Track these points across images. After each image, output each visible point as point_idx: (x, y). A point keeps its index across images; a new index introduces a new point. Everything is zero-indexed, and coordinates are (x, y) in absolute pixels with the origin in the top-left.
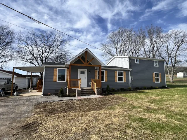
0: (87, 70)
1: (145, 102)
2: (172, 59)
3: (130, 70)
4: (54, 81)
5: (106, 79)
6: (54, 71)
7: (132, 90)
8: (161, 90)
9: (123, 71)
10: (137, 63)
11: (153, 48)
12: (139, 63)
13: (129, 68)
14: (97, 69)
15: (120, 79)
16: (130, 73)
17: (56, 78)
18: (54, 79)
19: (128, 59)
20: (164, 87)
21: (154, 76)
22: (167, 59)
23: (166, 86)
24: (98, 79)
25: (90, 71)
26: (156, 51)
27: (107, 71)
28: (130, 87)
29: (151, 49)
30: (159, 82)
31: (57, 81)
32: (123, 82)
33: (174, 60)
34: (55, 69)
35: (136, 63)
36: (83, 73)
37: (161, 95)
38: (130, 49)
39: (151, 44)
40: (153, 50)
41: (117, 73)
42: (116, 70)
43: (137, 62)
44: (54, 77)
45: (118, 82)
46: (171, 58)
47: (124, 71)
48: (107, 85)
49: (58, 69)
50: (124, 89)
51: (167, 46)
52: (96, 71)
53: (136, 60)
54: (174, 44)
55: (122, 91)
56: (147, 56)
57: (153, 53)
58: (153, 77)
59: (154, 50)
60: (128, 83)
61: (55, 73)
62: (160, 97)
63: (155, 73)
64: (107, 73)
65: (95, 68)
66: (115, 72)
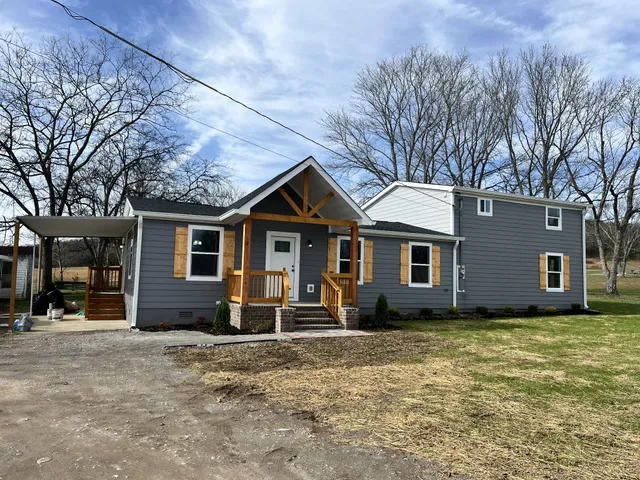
0: (298, 236)
1: (511, 348)
2: (616, 200)
3: (458, 243)
4: (175, 276)
5: (366, 272)
6: (177, 238)
7: (462, 318)
8: (565, 318)
9: (430, 245)
10: (485, 214)
11: (547, 147)
12: (490, 214)
13: (452, 233)
14: (335, 235)
15: (420, 275)
16: (455, 252)
17: (184, 265)
18: (177, 267)
19: (451, 199)
20: (576, 310)
21: (544, 265)
22: (600, 197)
23: (586, 306)
24: (338, 271)
25: (310, 242)
26: (559, 160)
27: (372, 243)
28: (455, 305)
29: (539, 149)
30: (561, 289)
31: (189, 278)
32: (429, 285)
33: (623, 202)
34: (179, 230)
35: (479, 213)
36: (282, 247)
37: (564, 331)
38: (450, 143)
39: (540, 130)
40: (546, 156)
41: (407, 250)
42: (407, 240)
43: (482, 210)
44: (178, 260)
45: (411, 285)
46: (613, 193)
47: (435, 242)
48: (378, 295)
49: (191, 228)
50: (435, 312)
51: (603, 143)
52: (332, 240)
53: (482, 202)
54: (626, 140)
55: (427, 319)
56: (521, 178)
57: (544, 169)
58: (541, 270)
59: (550, 156)
60: (446, 290)
61: (179, 248)
62: (559, 338)
63: (548, 254)
64: (372, 250)
65: (330, 231)
66: (403, 246)
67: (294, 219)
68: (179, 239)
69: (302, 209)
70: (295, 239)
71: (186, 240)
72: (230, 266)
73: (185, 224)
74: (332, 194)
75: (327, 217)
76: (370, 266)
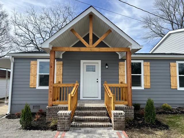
6: (31, 66)
14: (123, 60)
17: (35, 81)
18: (31, 82)
25: (107, 65)
27: (149, 63)
31: (38, 87)
34: (32, 62)
41: (175, 66)
44: (32, 78)
45: (179, 89)
49: (39, 61)
52: (121, 63)
61: (32, 72)
64: (149, 68)
65: (120, 58)
66: (172, 64)
67: (83, 49)
68: (32, 67)
69: (88, 43)
70: (98, 64)
71: (36, 67)
72: (60, 81)
73: (35, 59)
74: (110, 31)
75: (114, 46)
76: (149, 78)
